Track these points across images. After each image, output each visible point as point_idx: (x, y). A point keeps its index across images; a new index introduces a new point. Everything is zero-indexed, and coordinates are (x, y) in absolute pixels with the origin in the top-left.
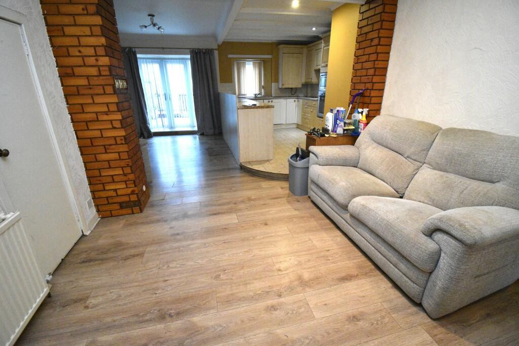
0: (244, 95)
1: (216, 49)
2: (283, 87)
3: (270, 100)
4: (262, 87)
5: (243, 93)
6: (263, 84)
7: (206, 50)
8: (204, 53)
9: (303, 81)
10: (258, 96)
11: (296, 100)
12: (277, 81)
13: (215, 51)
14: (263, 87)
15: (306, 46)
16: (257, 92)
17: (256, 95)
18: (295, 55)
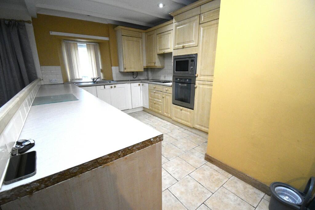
0: (79, 79)
1: (29, 22)
2: (126, 71)
3: (113, 86)
4: (100, 70)
5: (78, 78)
6: (101, 68)
7: (10, 21)
8: (8, 26)
9: (145, 65)
10: (98, 80)
11: (141, 84)
12: (117, 64)
13: (27, 24)
14: (102, 71)
15: (145, 31)
16: (95, 76)
17: (94, 79)
18: (135, 39)
